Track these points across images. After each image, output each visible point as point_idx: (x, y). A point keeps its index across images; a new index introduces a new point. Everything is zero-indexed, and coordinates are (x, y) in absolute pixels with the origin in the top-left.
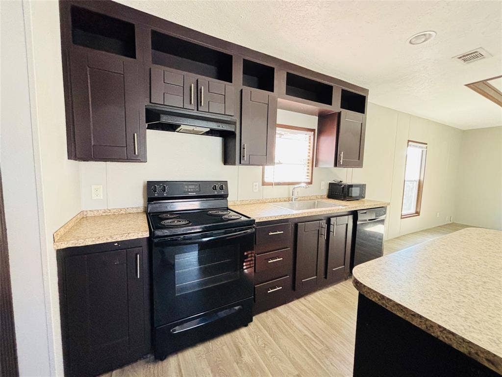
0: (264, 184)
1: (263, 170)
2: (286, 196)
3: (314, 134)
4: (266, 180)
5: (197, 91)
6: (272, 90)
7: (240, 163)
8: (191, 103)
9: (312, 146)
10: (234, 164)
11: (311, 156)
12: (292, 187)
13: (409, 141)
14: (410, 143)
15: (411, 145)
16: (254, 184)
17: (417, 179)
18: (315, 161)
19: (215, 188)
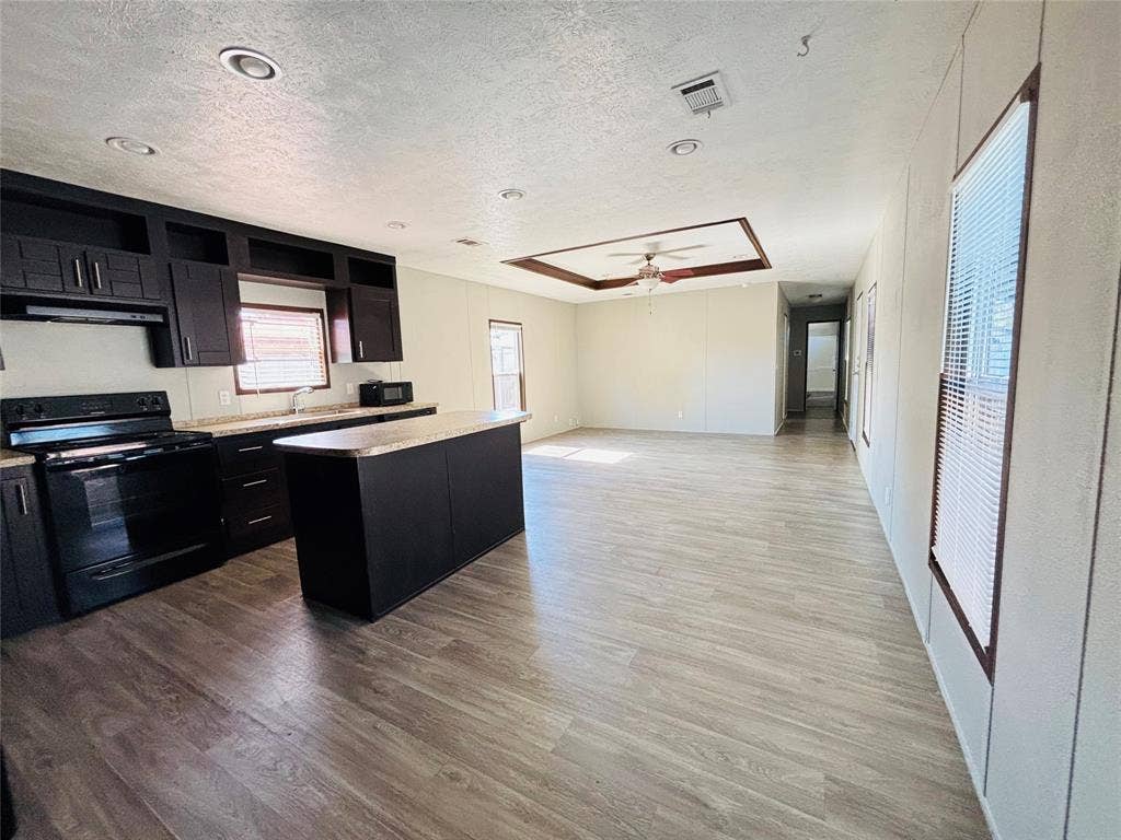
0: (239, 392)
1: (235, 371)
2: (285, 407)
3: (322, 317)
4: (243, 386)
5: (87, 266)
6: (226, 263)
7: (183, 363)
8: (77, 284)
9: (321, 334)
10: (172, 365)
11: (322, 347)
12: (292, 393)
13: (490, 321)
14: (492, 323)
15: (495, 327)
16: (222, 393)
17: (517, 371)
18: (330, 355)
19: (143, 403)
